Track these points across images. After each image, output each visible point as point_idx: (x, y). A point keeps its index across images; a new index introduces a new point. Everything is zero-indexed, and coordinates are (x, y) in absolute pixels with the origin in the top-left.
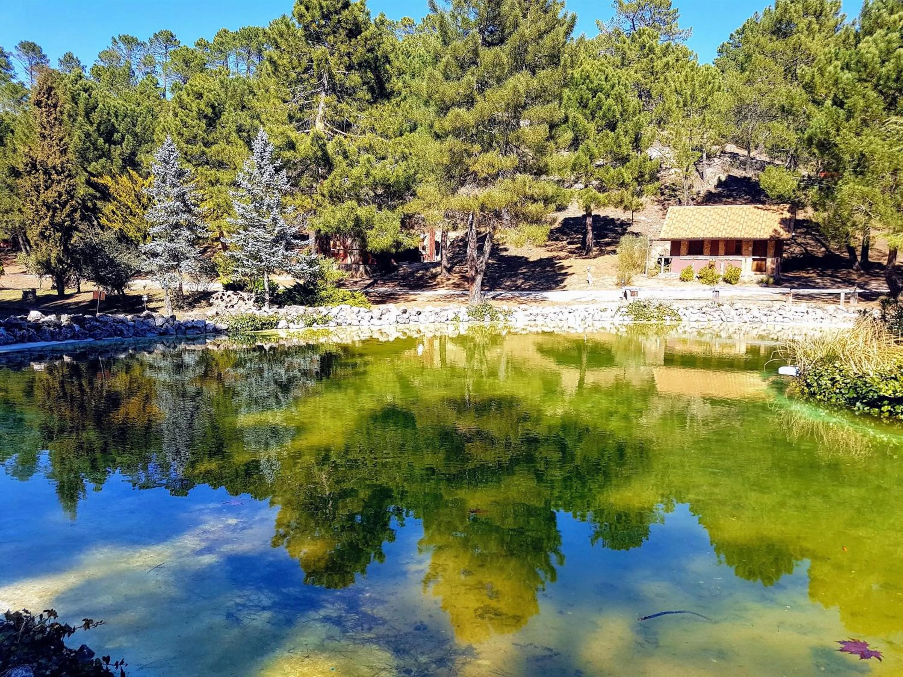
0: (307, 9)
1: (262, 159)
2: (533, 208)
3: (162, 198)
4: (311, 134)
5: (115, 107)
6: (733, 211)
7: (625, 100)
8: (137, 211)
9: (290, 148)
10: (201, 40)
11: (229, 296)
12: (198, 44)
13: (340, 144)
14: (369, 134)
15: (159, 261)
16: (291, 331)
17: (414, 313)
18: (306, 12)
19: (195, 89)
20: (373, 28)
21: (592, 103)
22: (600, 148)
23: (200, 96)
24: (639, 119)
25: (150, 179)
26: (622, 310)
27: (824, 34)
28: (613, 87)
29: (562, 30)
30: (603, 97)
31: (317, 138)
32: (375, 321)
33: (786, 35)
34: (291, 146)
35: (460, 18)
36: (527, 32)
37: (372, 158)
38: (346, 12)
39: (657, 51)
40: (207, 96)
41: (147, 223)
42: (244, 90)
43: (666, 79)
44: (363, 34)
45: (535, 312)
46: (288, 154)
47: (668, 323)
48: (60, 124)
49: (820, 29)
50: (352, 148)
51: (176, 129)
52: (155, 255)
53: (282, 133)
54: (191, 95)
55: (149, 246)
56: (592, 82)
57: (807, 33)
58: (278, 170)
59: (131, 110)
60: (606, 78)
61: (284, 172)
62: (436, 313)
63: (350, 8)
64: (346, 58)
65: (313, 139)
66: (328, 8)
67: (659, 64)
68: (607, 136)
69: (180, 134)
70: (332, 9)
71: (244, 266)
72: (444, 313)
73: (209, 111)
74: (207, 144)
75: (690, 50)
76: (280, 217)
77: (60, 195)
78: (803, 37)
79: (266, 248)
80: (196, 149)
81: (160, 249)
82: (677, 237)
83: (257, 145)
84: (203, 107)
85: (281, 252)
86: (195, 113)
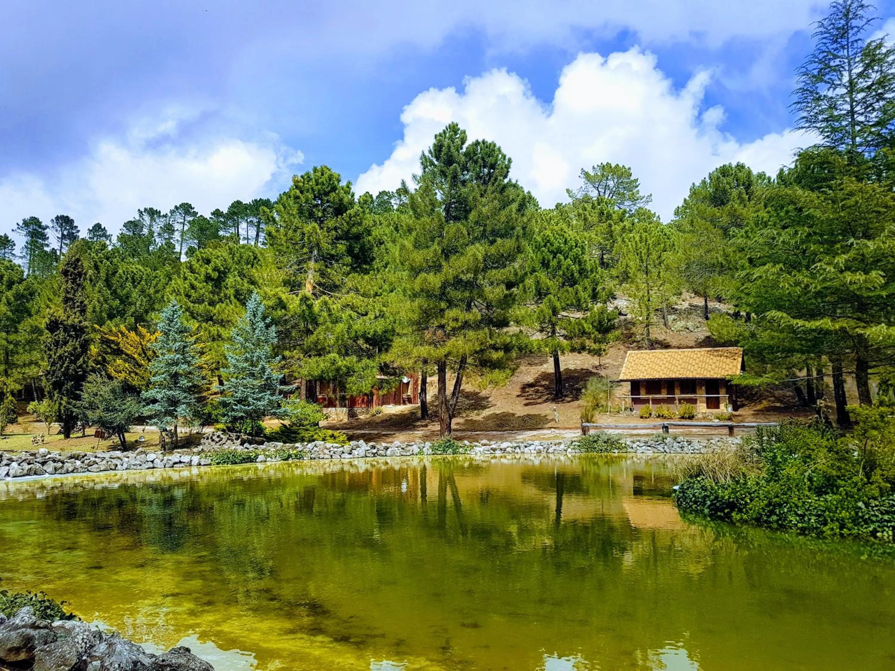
0: (302, 192)
1: (254, 316)
2: (496, 355)
3: (164, 351)
4: (300, 295)
5: (132, 272)
6: (686, 354)
7: (583, 261)
8: (142, 362)
9: (282, 308)
10: (217, 210)
11: (218, 436)
12: (213, 214)
13: (326, 303)
14: (352, 294)
15: (157, 407)
16: (268, 464)
17: (382, 448)
18: (300, 195)
19: (204, 256)
20: (356, 207)
21: (553, 263)
22: (561, 302)
23: (208, 261)
24: (595, 276)
25: (156, 334)
26: (574, 443)
27: (753, 202)
28: (571, 249)
29: (514, 206)
30: (562, 257)
31: (305, 299)
32: (346, 455)
33: (723, 203)
34: (282, 305)
35: (427, 199)
36: (485, 210)
37: (354, 315)
38: (333, 195)
39: (615, 216)
40: (215, 263)
41: (151, 372)
42: (250, 256)
43: (623, 241)
44: (348, 212)
45: (494, 446)
46: (280, 313)
47: (616, 455)
48: (83, 289)
49: (749, 198)
50: (335, 307)
51: (185, 291)
52: (154, 401)
53: (274, 295)
54: (201, 261)
55: (151, 393)
56: (552, 245)
57: (738, 201)
58: (268, 326)
59: (147, 274)
60: (566, 241)
61: (273, 328)
62: (403, 449)
63: (337, 192)
64: (333, 232)
65: (301, 300)
66: (319, 190)
67: (617, 228)
68: (567, 291)
69: (188, 296)
70: (322, 192)
71: (233, 410)
72: (409, 448)
73: (215, 275)
74: (212, 303)
75: (653, 212)
76: (267, 366)
77: (75, 349)
78: (736, 206)
79: (254, 393)
80: (200, 308)
81: (159, 396)
82: (635, 378)
83: (251, 305)
84: (210, 271)
85: (267, 397)
86: (202, 277)
